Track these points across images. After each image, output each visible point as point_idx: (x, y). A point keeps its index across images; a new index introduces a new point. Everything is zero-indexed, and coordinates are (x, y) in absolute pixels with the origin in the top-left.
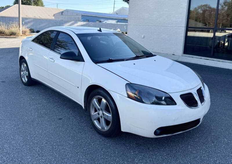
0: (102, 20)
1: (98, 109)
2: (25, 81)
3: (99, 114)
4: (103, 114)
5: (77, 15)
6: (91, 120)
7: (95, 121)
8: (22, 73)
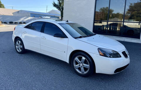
0: (42, 16)
1: (80, 63)
2: (20, 51)
3: (80, 65)
4: (83, 65)
5: (27, 13)
6: (74, 69)
7: (77, 69)
8: (17, 47)
